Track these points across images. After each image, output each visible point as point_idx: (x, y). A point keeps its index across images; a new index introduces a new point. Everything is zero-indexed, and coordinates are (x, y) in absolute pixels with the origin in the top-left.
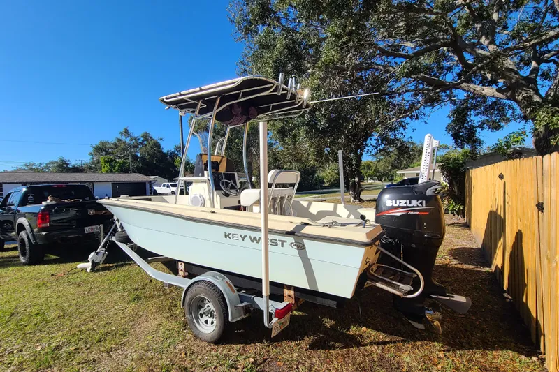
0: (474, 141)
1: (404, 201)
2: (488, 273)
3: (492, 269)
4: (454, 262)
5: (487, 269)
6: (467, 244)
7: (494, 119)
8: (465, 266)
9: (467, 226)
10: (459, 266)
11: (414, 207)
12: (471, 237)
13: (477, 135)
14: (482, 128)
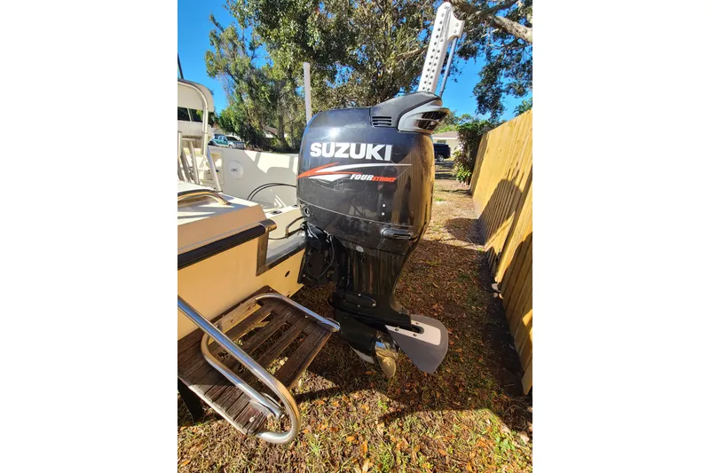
0: (496, 107)
1: (345, 146)
2: (481, 253)
3: (486, 248)
4: (448, 236)
5: (479, 248)
6: (466, 215)
7: (522, 82)
8: (458, 243)
9: (470, 193)
10: (451, 242)
11: (364, 160)
12: (471, 206)
13: (501, 100)
14: (508, 92)
